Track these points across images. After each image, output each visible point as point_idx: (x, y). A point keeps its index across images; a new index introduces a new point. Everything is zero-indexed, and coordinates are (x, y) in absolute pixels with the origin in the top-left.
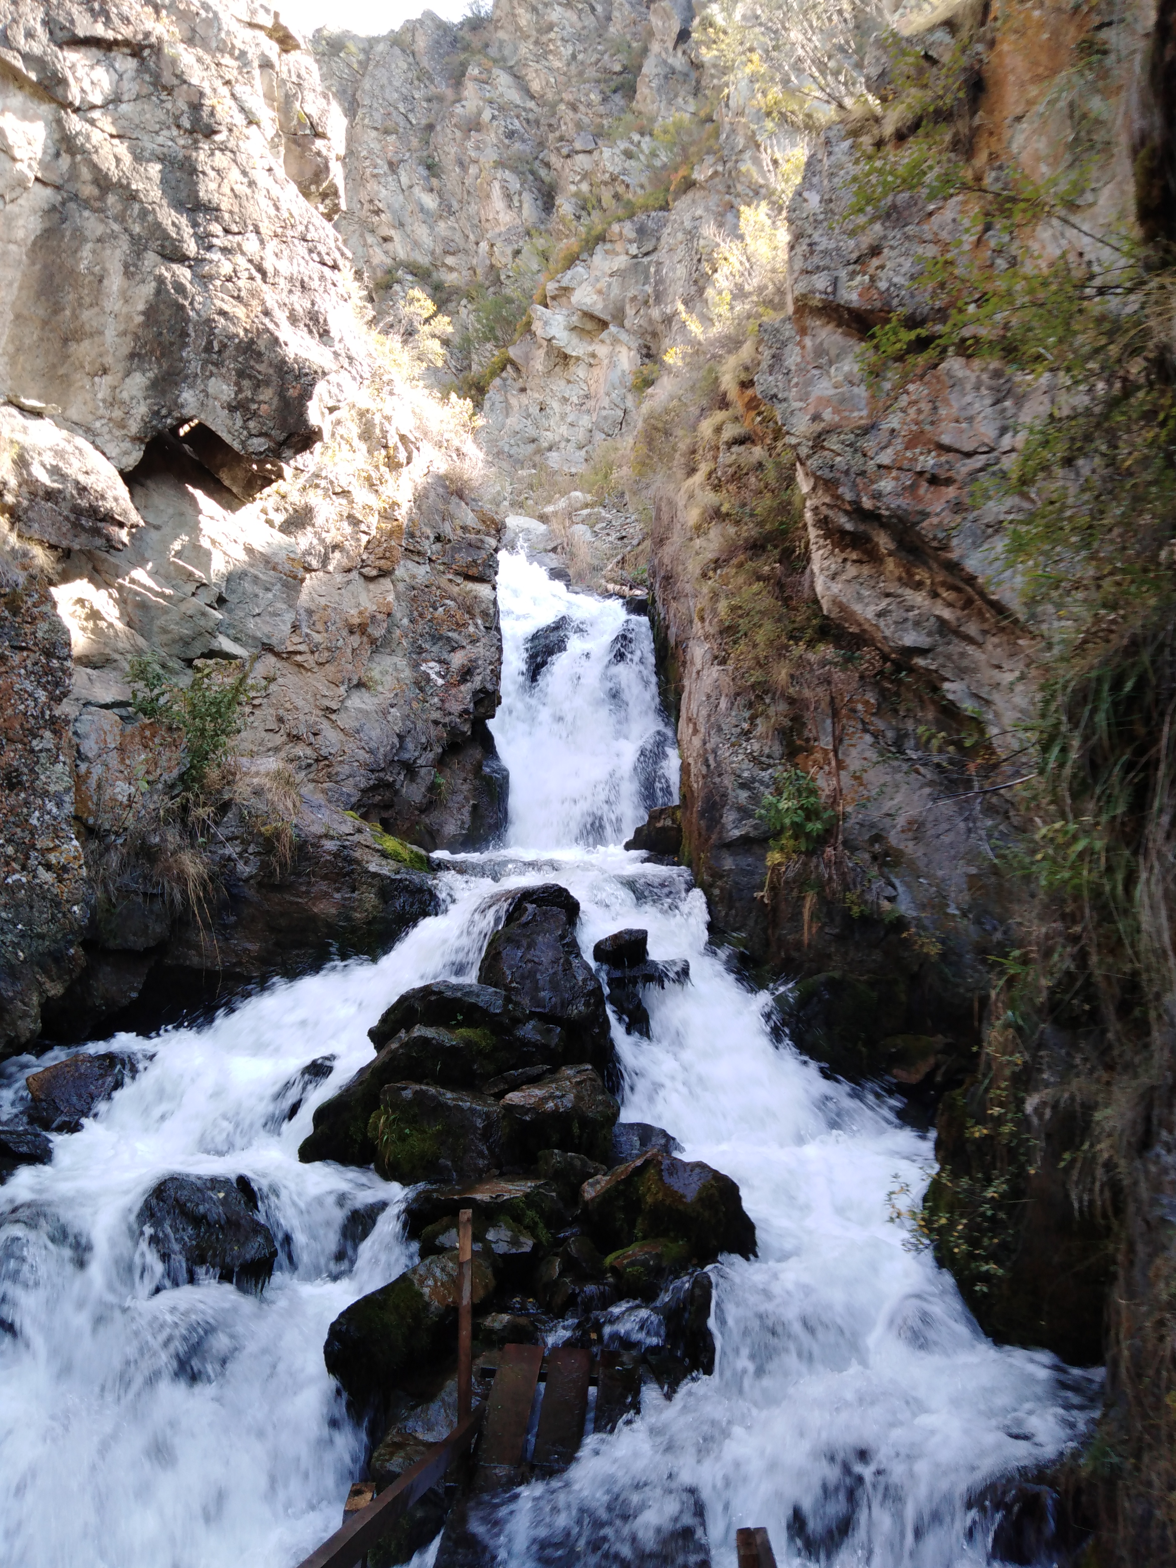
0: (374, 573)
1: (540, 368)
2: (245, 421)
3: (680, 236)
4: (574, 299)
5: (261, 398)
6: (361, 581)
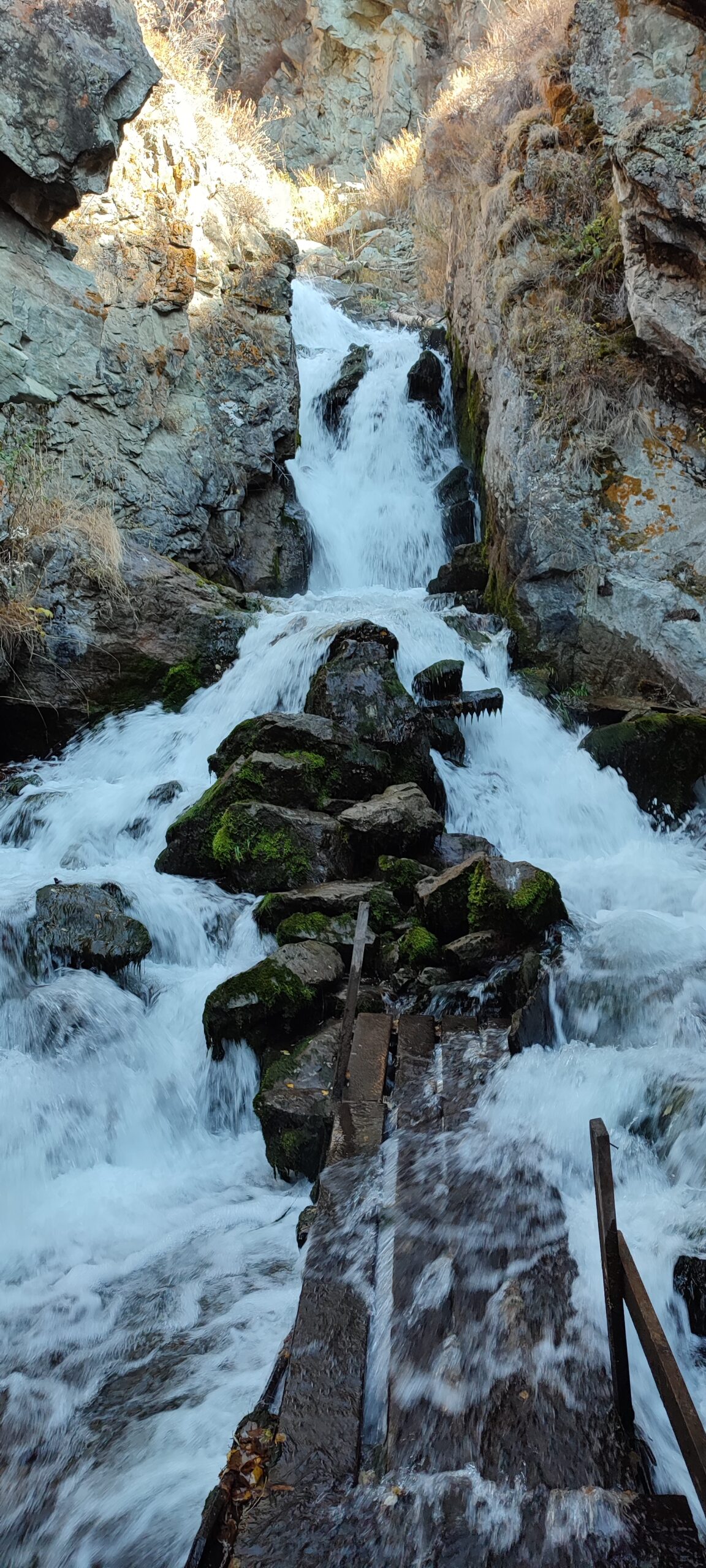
0: (169, 307)
1: (317, 64)
2: (33, 139)
5: (48, 111)
6: (155, 316)
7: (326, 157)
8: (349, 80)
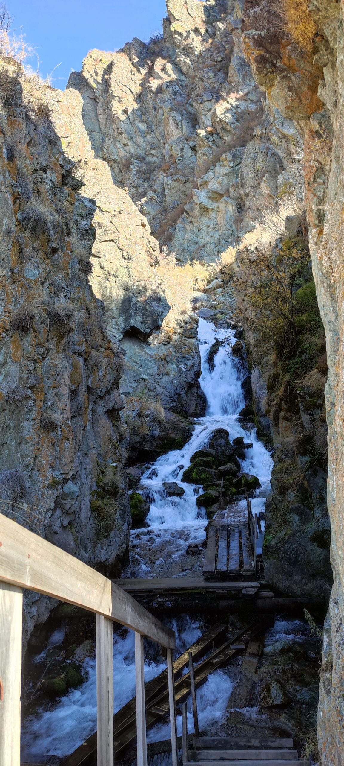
1: (197, 213)
2: (144, 325)
3: (249, 160)
4: (209, 186)
5: (148, 320)
6: (163, 346)
7: (202, 245)
8: (209, 218)
